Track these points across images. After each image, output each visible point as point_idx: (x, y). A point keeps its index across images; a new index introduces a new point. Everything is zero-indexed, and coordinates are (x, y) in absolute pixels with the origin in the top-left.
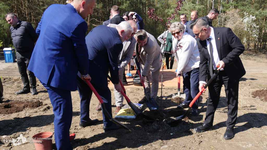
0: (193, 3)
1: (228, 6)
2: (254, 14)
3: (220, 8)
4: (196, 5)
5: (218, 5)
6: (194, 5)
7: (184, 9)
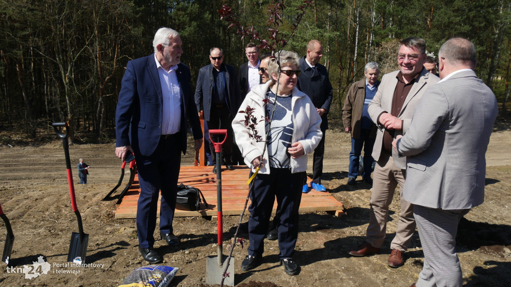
0: (319, 27)
1: (385, 33)
2: (431, 48)
3: (369, 37)
4: (325, 32)
5: (366, 31)
6: (322, 31)
7: (302, 38)
